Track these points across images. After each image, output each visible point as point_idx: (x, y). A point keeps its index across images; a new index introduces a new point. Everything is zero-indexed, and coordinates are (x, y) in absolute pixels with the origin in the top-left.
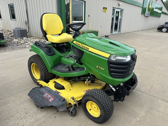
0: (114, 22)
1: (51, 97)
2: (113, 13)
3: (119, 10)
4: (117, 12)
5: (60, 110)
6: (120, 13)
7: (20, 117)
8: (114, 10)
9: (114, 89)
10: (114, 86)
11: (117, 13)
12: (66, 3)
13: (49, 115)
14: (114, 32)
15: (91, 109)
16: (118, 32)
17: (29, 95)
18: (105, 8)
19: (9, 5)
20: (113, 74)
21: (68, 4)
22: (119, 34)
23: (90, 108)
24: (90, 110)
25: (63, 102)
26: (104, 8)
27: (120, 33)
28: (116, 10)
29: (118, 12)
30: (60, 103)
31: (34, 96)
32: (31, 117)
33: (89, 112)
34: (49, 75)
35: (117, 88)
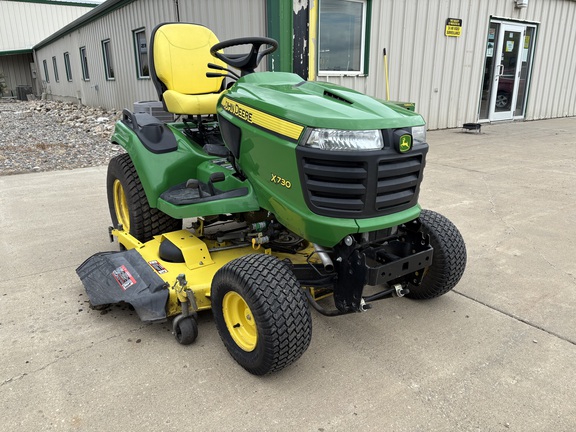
0: (497, 74)
1: (130, 276)
2: (490, 41)
3: (521, 29)
4: (511, 36)
5: (144, 318)
6: (522, 39)
7: (31, 327)
8: (494, 27)
9: (325, 259)
10: (325, 249)
11: (511, 39)
12: (297, 8)
13: (115, 332)
14: (495, 115)
15: (238, 325)
16: (515, 114)
17: (79, 270)
18: (453, 23)
19: (133, 31)
20: (314, 202)
21: (306, 13)
22: (519, 120)
23: (237, 320)
24: (235, 327)
25: (157, 293)
26: (449, 20)
27: (522, 117)
28: (505, 27)
29: (517, 35)
30: (149, 294)
31: (89, 273)
32: (61, 331)
33: (232, 334)
34: (153, 219)
35: (339, 259)
